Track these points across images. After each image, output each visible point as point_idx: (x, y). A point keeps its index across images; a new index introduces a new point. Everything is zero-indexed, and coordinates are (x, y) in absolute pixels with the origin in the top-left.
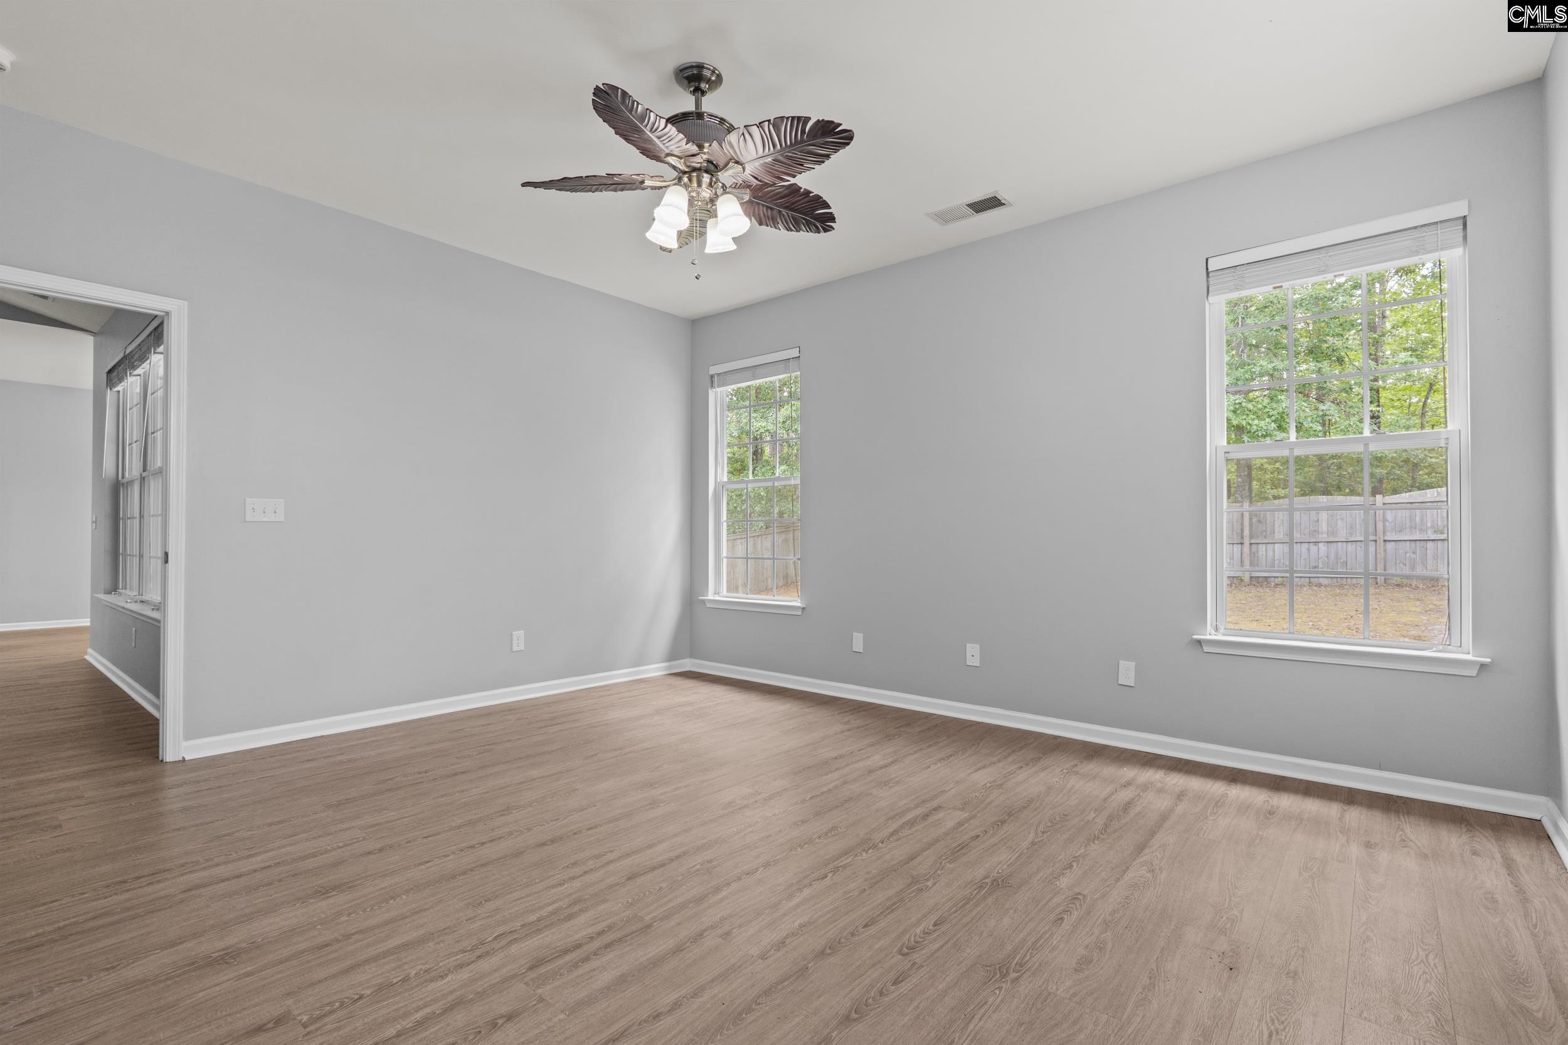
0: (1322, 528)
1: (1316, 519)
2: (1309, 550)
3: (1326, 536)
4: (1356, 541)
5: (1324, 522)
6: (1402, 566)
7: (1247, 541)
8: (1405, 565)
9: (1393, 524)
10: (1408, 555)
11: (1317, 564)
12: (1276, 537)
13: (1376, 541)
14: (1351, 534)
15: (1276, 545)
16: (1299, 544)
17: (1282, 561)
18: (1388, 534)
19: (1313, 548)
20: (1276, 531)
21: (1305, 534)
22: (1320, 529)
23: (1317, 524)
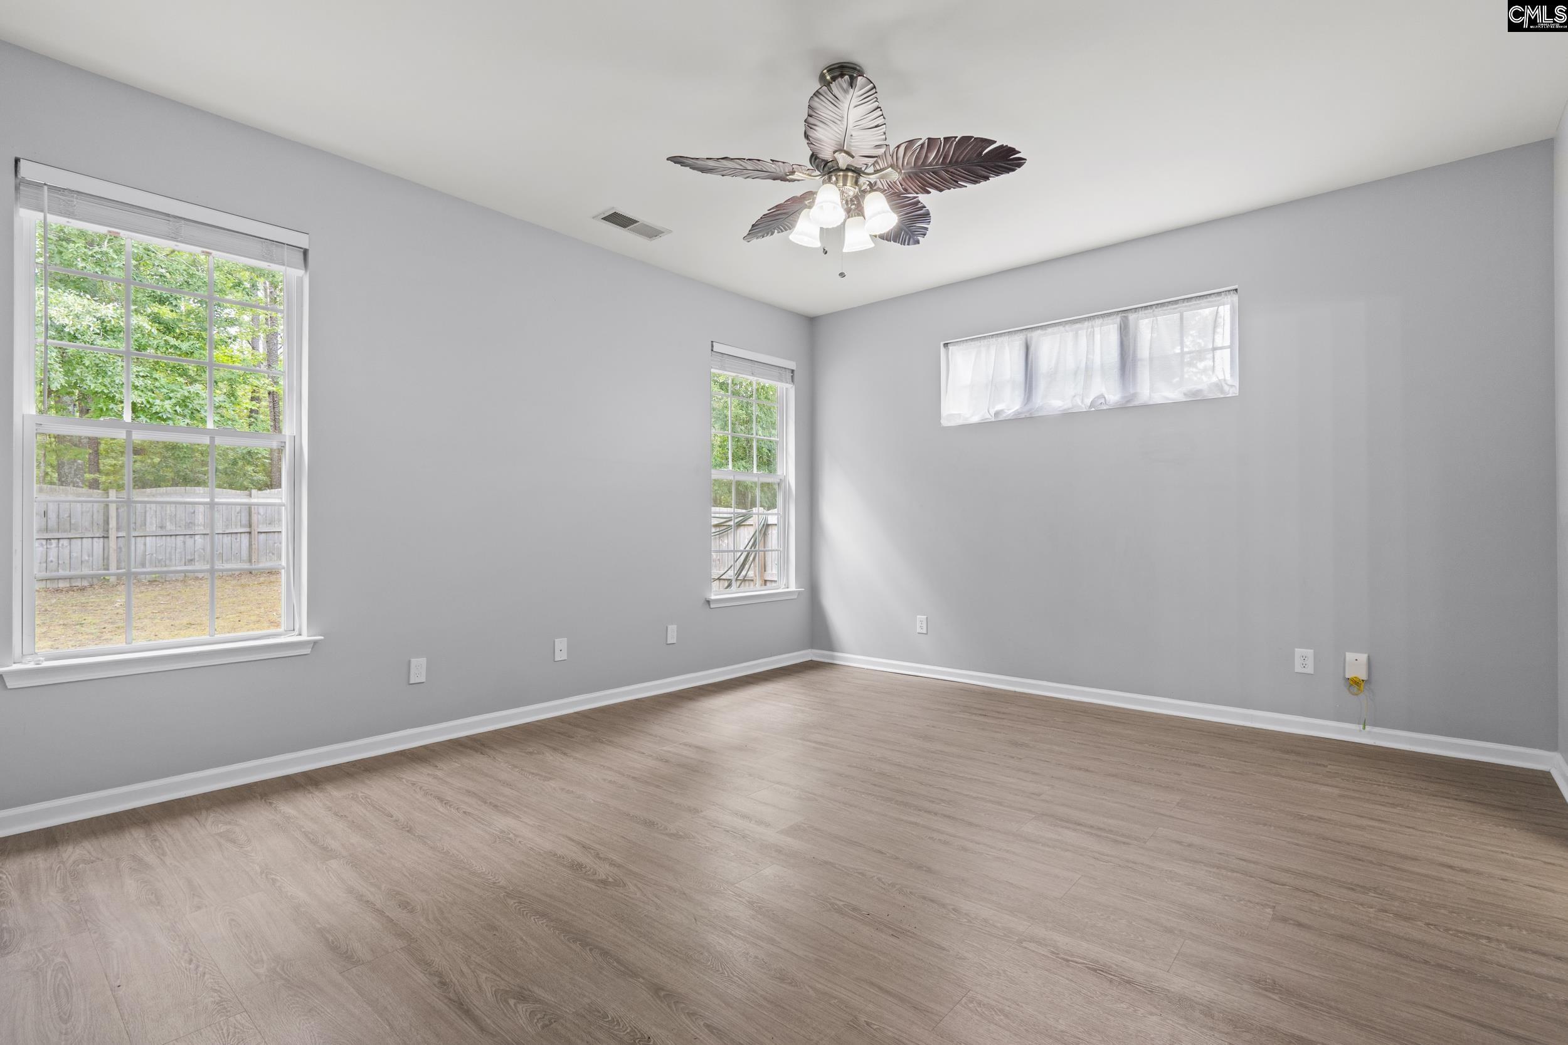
0: (198, 520)
1: (193, 511)
2: (184, 543)
3: (202, 528)
4: (232, 533)
5: (200, 514)
6: (271, 554)
7: (113, 534)
8: (273, 554)
9: (264, 517)
10: (276, 545)
11: (193, 557)
12: (147, 529)
13: (250, 533)
14: (227, 527)
15: (147, 538)
16: (174, 537)
17: (155, 555)
18: (260, 526)
19: (189, 541)
20: (148, 524)
21: (180, 527)
22: (196, 522)
23: (193, 515)
